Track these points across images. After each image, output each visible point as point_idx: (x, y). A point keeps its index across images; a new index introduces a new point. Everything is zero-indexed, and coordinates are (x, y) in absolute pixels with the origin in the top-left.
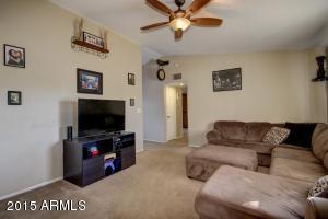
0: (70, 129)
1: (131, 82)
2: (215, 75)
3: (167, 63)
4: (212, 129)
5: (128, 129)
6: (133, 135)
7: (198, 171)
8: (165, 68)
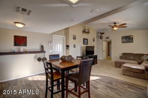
0: (83, 54)
1: (94, 41)
2: (122, 38)
3: (104, 33)
4: (121, 55)
5: (95, 54)
6: (96, 56)
7: (119, 65)
8: (103, 35)
